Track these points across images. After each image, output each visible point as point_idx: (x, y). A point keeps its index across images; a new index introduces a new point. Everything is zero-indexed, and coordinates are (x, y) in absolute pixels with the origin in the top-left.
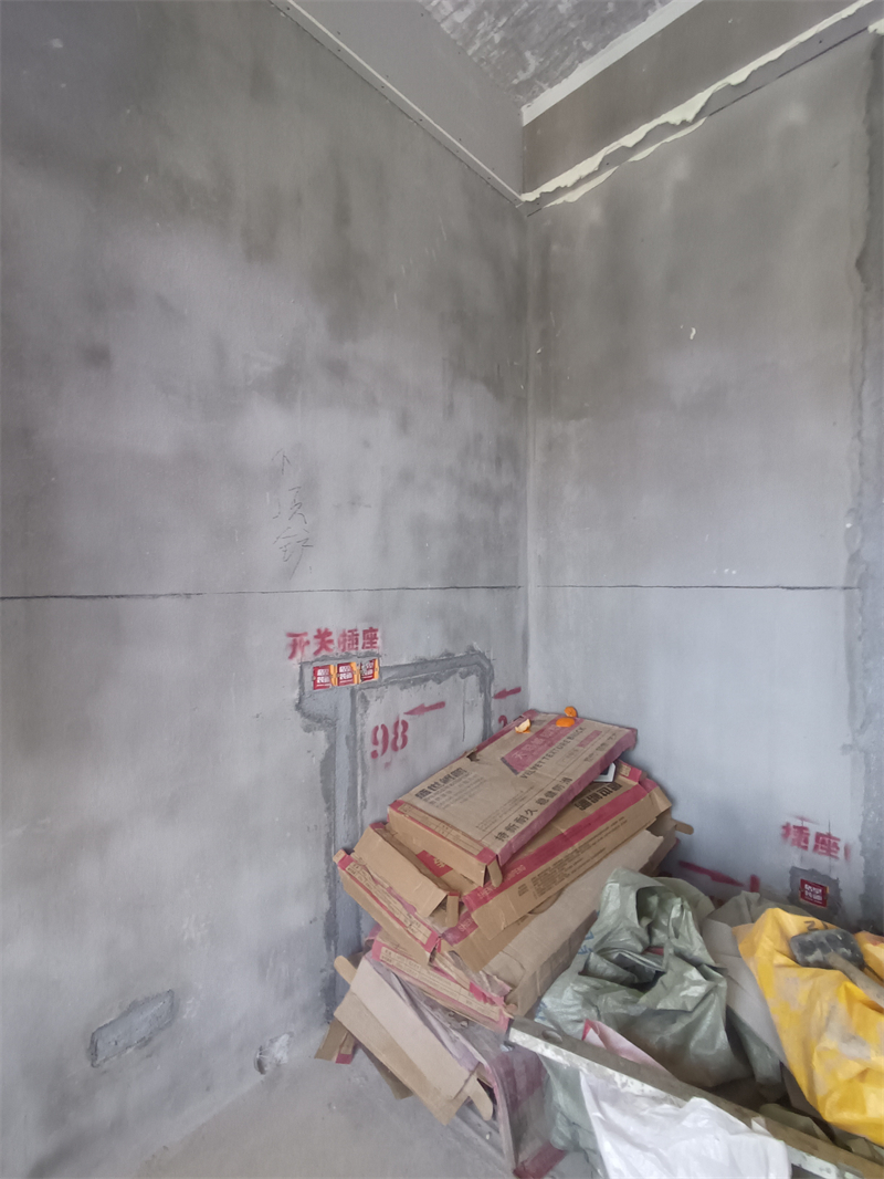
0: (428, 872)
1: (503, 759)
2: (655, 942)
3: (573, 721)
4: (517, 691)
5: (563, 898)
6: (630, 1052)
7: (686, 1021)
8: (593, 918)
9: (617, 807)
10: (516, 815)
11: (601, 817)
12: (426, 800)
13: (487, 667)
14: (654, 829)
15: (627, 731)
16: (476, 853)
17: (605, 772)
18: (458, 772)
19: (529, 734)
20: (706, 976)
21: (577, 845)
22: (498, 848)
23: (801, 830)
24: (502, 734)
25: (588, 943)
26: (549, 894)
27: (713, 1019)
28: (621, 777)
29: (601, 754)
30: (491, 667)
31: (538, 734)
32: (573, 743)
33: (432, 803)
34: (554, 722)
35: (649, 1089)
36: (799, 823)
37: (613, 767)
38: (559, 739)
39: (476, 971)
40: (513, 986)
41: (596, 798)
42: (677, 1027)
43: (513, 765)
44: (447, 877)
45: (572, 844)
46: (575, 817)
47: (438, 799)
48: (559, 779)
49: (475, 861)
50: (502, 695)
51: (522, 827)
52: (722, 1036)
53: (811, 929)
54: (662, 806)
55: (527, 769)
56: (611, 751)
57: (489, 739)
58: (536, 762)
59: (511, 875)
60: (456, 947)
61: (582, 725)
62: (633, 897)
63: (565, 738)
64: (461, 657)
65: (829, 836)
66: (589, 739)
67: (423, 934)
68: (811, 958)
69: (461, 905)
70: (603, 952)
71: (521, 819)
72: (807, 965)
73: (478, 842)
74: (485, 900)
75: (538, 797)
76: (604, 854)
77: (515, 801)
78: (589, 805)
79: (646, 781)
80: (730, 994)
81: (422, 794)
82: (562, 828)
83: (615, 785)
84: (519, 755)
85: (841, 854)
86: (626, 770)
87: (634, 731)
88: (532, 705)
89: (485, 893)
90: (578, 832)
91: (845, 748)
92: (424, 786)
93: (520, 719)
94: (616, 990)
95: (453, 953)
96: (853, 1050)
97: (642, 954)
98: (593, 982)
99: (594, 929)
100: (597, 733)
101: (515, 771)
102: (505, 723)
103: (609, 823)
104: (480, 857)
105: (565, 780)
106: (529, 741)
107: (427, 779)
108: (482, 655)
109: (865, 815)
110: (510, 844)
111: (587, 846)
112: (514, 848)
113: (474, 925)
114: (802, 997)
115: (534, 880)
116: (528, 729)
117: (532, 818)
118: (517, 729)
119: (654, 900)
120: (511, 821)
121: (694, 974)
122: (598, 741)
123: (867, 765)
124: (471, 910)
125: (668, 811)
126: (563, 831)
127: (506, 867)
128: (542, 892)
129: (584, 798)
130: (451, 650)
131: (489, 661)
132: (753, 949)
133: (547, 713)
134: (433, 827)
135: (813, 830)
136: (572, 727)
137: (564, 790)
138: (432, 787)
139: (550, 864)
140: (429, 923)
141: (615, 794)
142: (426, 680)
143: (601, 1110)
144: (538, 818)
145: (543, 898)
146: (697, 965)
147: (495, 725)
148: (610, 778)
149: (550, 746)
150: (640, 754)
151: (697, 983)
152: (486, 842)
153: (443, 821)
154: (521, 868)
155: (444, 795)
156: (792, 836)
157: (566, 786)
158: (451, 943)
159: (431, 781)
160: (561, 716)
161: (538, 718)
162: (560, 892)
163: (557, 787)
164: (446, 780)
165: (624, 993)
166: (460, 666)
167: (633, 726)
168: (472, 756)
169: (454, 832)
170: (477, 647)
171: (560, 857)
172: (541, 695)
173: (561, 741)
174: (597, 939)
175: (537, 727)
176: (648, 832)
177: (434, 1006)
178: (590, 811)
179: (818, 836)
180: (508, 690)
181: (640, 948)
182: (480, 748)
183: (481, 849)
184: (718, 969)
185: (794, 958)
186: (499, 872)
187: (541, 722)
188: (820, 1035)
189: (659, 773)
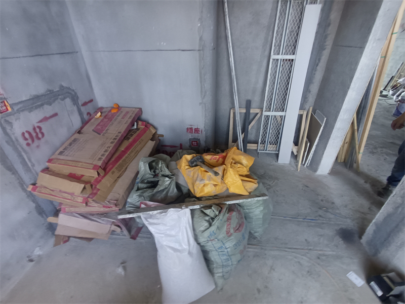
0: (75, 180)
1: (93, 130)
2: (156, 173)
3: (117, 110)
4: (91, 101)
5: (128, 169)
6: (153, 204)
7: (167, 190)
8: (138, 173)
9: (139, 136)
10: (104, 150)
11: (135, 141)
12: (63, 155)
13: (73, 93)
14: (152, 139)
15: (138, 109)
16: (92, 168)
17: (133, 125)
18: (75, 140)
19: (102, 118)
20: (170, 178)
21: (128, 153)
22: (100, 163)
23: (191, 129)
24: (90, 120)
25: (138, 180)
26: (123, 170)
27: (173, 186)
28: (139, 126)
29: (130, 120)
30: (76, 93)
31: (105, 117)
32: (120, 118)
33: (67, 155)
34: (110, 111)
35: (159, 211)
36: (190, 127)
37: (136, 123)
38: (114, 118)
39: (104, 202)
40: (117, 200)
41: (132, 135)
42: (165, 192)
43: (98, 131)
44: (83, 179)
45: (127, 153)
46: (126, 144)
47: (69, 153)
48: (117, 133)
49: (92, 171)
50: (85, 104)
51: (107, 153)
52: (175, 189)
53: (193, 157)
54: (154, 131)
55: (104, 132)
56: (134, 118)
57: (85, 123)
58: (107, 128)
59: (107, 170)
60: (94, 198)
61: (121, 110)
62: (147, 165)
63: (116, 117)
64: (58, 91)
65: (197, 128)
66: (125, 115)
67: (80, 200)
68: (193, 165)
69: (92, 186)
70: (142, 182)
71: (106, 151)
72: (193, 167)
73: (91, 164)
74: (100, 181)
75: (110, 141)
76: (138, 152)
77: (102, 145)
78: (130, 138)
79: (147, 125)
80: (177, 179)
81: (61, 153)
82: (122, 148)
83: (137, 129)
84: (99, 127)
85: (200, 132)
86: (140, 123)
87: (141, 109)
88: (100, 105)
89: (100, 179)
90: (127, 149)
91: (200, 104)
92: (61, 149)
93: (96, 113)
94: (147, 191)
95: (93, 200)
96: (202, 182)
97: (153, 178)
98: (140, 191)
99: (138, 176)
100: (127, 112)
101: (99, 134)
102: (90, 115)
103: (138, 142)
104: (94, 169)
105: (119, 132)
106: (102, 121)
107: (61, 146)
108: (69, 88)
109: (205, 121)
110: (104, 161)
111: (132, 151)
112: (106, 161)
113: (99, 190)
114: (192, 174)
115: (116, 168)
116: (100, 116)
117: (110, 149)
118: (96, 117)
119: (154, 164)
120: (103, 153)
121: (167, 179)
122: (129, 116)
123: (205, 107)
124: (96, 186)
125: (156, 132)
126: (123, 149)
127: (105, 168)
128: (120, 171)
129: (128, 136)
130: (50, 88)
131: (73, 90)
132: (181, 167)
133: (107, 108)
134: (71, 164)
135: (194, 128)
136: (118, 112)
137: (120, 136)
138: (65, 149)
139: (121, 161)
140: (81, 196)
141: (138, 132)
142: (42, 105)
143: (148, 221)
144: (112, 149)
145: (121, 173)
146: (167, 176)
147: (86, 117)
148: (135, 127)
149: (111, 121)
150: (144, 116)
151: (168, 181)
152: (94, 163)
153: (74, 161)
154: (111, 166)
155: (71, 151)
156: (189, 131)
157: (120, 135)
158: (92, 198)
159: (64, 147)
160: (113, 108)
161: (104, 110)
162: (126, 168)
163: (117, 136)
164: (70, 144)
165: (150, 190)
166: (59, 95)
167: (140, 107)
168: (79, 132)
169: (81, 164)
170: (64, 84)
171: (124, 158)
172: (102, 101)
173: (115, 118)
174: (140, 178)
175: (104, 115)
176: (151, 141)
177: (93, 215)
178: (130, 140)
179: (195, 129)
180: (87, 101)
181: (152, 177)
182: (82, 128)
183: (93, 166)
184: (172, 175)
185: (190, 166)
186: (103, 171)
187: (105, 112)
188: (195, 182)
189: (151, 121)
